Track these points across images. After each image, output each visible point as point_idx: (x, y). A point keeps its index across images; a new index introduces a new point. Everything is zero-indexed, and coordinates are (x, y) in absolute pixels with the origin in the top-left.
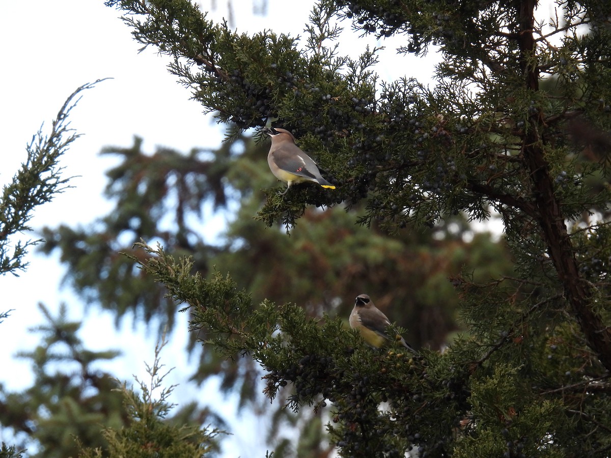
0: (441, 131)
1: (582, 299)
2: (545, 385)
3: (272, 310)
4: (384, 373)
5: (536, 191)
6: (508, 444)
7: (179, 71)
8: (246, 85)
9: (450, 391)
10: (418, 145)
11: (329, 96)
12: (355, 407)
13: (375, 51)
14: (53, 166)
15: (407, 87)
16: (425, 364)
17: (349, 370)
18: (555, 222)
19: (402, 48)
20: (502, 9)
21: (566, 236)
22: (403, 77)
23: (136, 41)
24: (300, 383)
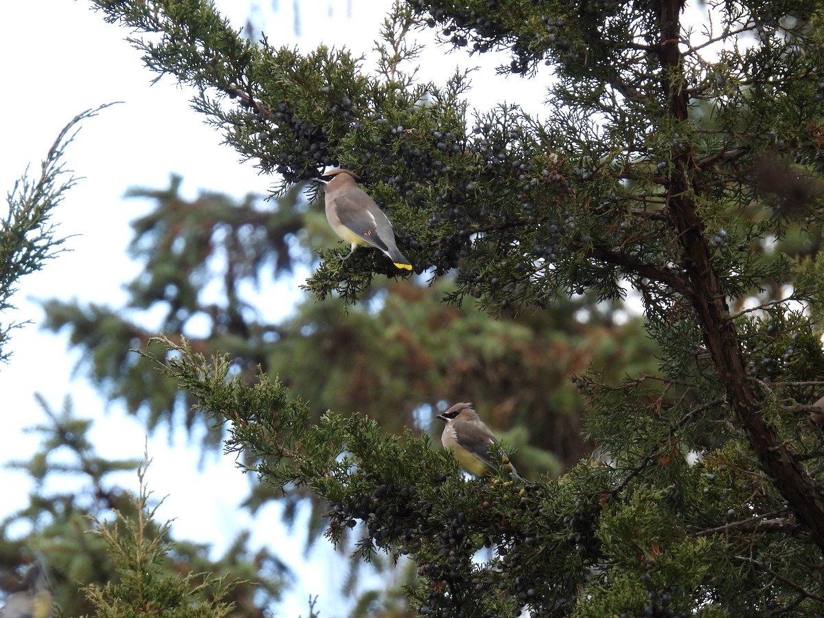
0: (554, 174)
1: (751, 405)
2: (704, 523)
3: (336, 425)
4: (486, 508)
5: (686, 258)
6: (650, 595)
7: (206, 108)
8: (295, 123)
9: (574, 532)
10: (524, 195)
11: (400, 128)
12: (448, 555)
13: (466, 72)
14: (43, 222)
15: (508, 117)
16: (542, 496)
17: (439, 504)
18: (713, 300)
19: (502, 67)
20: (637, 12)
21: (728, 320)
22: (502, 103)
23: (149, 68)
24: (374, 522)
